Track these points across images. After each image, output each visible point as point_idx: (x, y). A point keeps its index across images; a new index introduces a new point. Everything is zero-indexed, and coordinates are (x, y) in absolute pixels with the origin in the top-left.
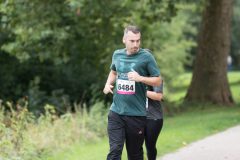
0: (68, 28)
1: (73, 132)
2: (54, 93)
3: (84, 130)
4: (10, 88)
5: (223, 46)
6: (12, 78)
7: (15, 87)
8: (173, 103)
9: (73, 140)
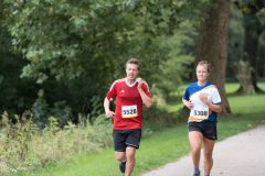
0: (76, 46)
1: (75, 143)
2: (56, 104)
3: (86, 141)
4: (13, 100)
5: (220, 58)
6: (14, 91)
7: (18, 99)
8: (172, 113)
9: (77, 151)
